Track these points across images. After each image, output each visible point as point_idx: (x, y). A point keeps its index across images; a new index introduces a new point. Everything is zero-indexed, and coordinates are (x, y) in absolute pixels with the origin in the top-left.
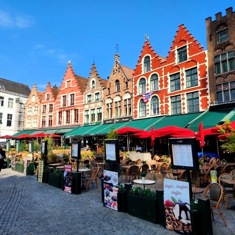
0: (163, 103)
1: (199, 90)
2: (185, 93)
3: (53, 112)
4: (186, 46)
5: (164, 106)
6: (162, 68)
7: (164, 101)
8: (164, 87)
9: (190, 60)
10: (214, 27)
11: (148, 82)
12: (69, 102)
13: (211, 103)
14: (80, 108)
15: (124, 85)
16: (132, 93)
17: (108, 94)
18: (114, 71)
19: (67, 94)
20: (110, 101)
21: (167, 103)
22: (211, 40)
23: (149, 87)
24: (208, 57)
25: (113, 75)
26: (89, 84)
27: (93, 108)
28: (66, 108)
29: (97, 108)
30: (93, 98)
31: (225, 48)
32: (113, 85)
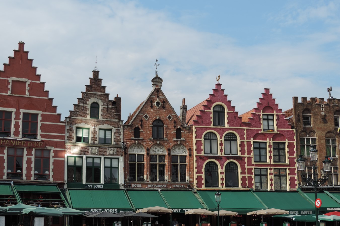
0: (245, 173)
1: (287, 168)
2: (273, 167)
4: (273, 115)
5: (247, 177)
7: (246, 171)
8: (246, 153)
9: (279, 133)
10: (301, 108)
11: (221, 141)
12: (20, 130)
13: (298, 184)
14: (55, 149)
15: (174, 132)
16: (191, 148)
17: (134, 138)
18: (152, 102)
19: (14, 110)
20: (138, 149)
21: (251, 175)
22: (299, 120)
23: (223, 148)
24: (296, 137)
25: (149, 108)
26: (84, 105)
27: (97, 155)
28: (12, 141)
29: (105, 158)
30: (94, 136)
31: (309, 133)
32: (149, 125)
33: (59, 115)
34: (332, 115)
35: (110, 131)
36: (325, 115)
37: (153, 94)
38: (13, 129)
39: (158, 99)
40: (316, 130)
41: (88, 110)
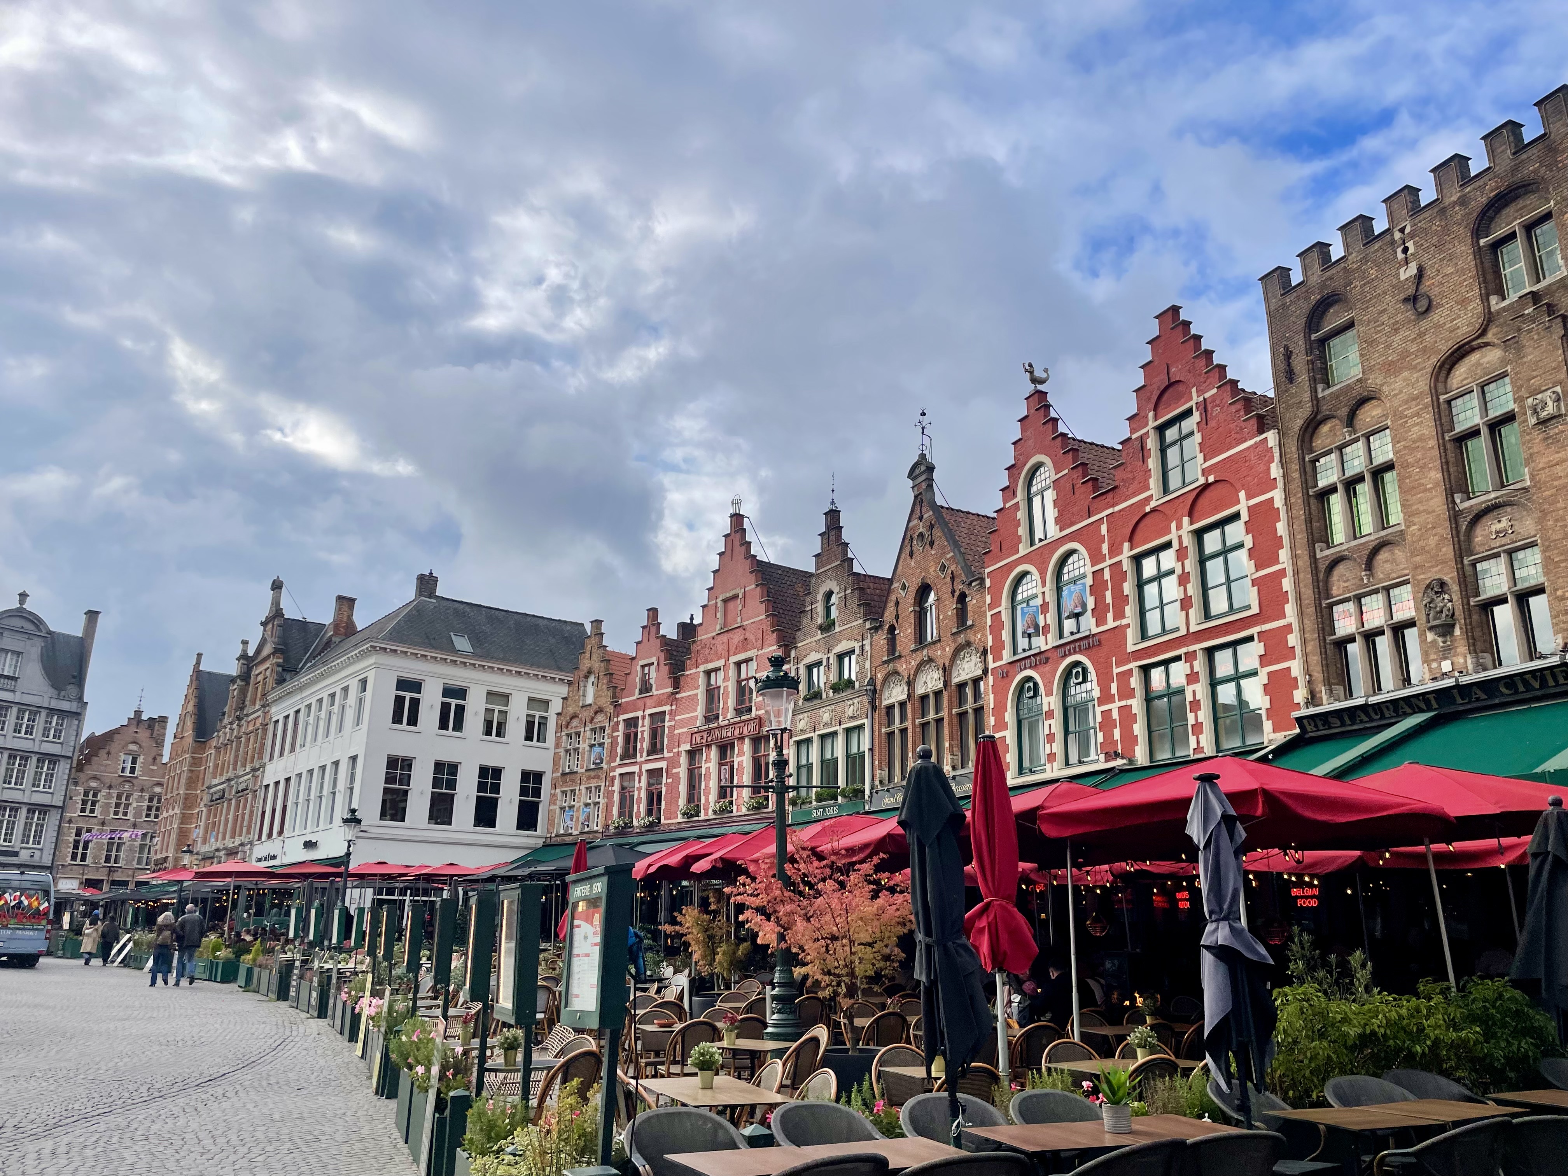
0: (1112, 698)
1: (1254, 631)
2: (1197, 647)
3: (666, 754)
6: (1101, 521)
8: (1110, 616)
9: (1211, 479)
10: (1300, 313)
11: (1044, 595)
13: (1307, 700)
15: (951, 609)
19: (720, 663)
20: (898, 688)
22: (1292, 374)
23: (1050, 618)
25: (908, 560)
26: (813, 606)
27: (831, 726)
29: (847, 730)
30: (828, 677)
31: (1352, 415)
32: (908, 609)
34: (1459, 248)
36: (1419, 277)
38: (721, 705)
39: (921, 524)
40: (1375, 380)
41: (819, 616)
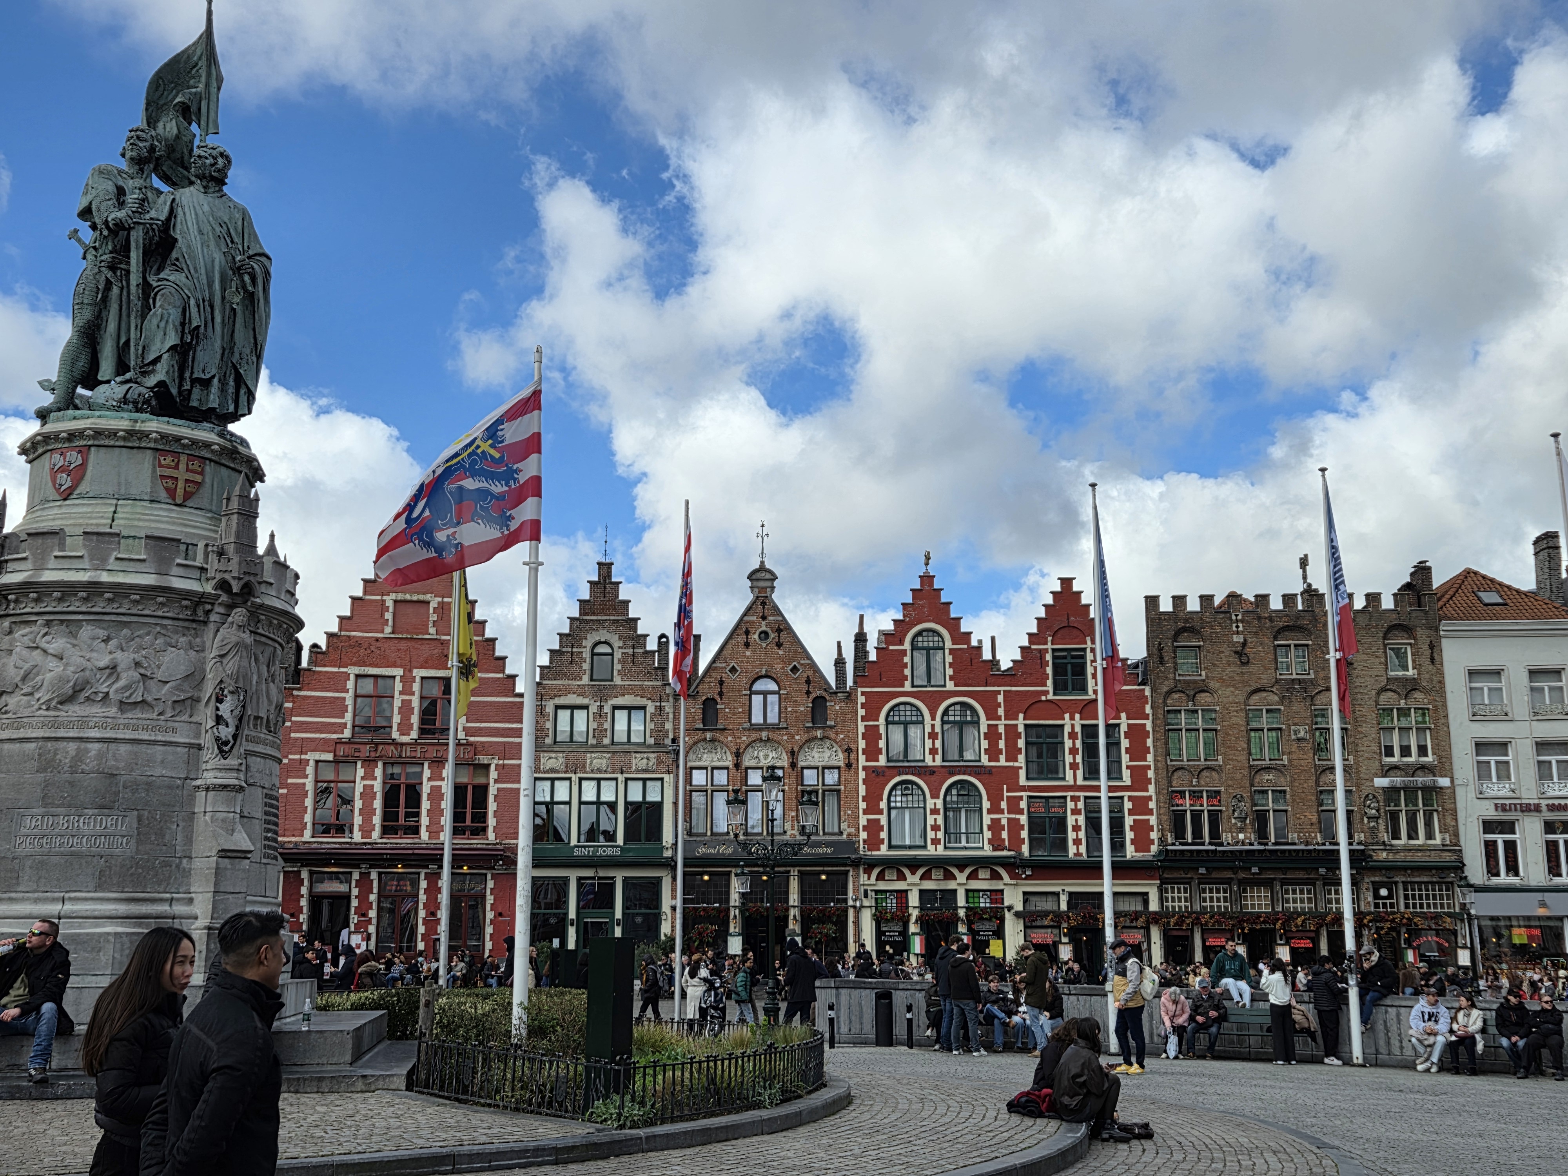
1: (1126, 794)
2: (1082, 794)
4: (1084, 650)
5: (1004, 822)
6: (999, 692)
7: (1004, 805)
8: (1002, 758)
10: (1170, 628)
11: (933, 726)
12: (415, 719)
13: (1159, 839)
14: (501, 762)
15: (805, 706)
16: (853, 747)
17: (701, 726)
18: (747, 633)
19: (398, 672)
20: (713, 755)
21: (1017, 816)
22: (1162, 661)
23: (938, 743)
24: (1152, 708)
25: (742, 648)
26: (575, 650)
27: (606, 772)
28: (392, 747)
29: (627, 779)
30: (600, 725)
31: (1194, 696)
32: (740, 691)
33: (513, 677)
34: (1266, 641)
35: (642, 713)
36: (1244, 644)
37: (751, 612)
38: (396, 719)
39: (764, 623)
40: (1213, 685)
41: (585, 662)
